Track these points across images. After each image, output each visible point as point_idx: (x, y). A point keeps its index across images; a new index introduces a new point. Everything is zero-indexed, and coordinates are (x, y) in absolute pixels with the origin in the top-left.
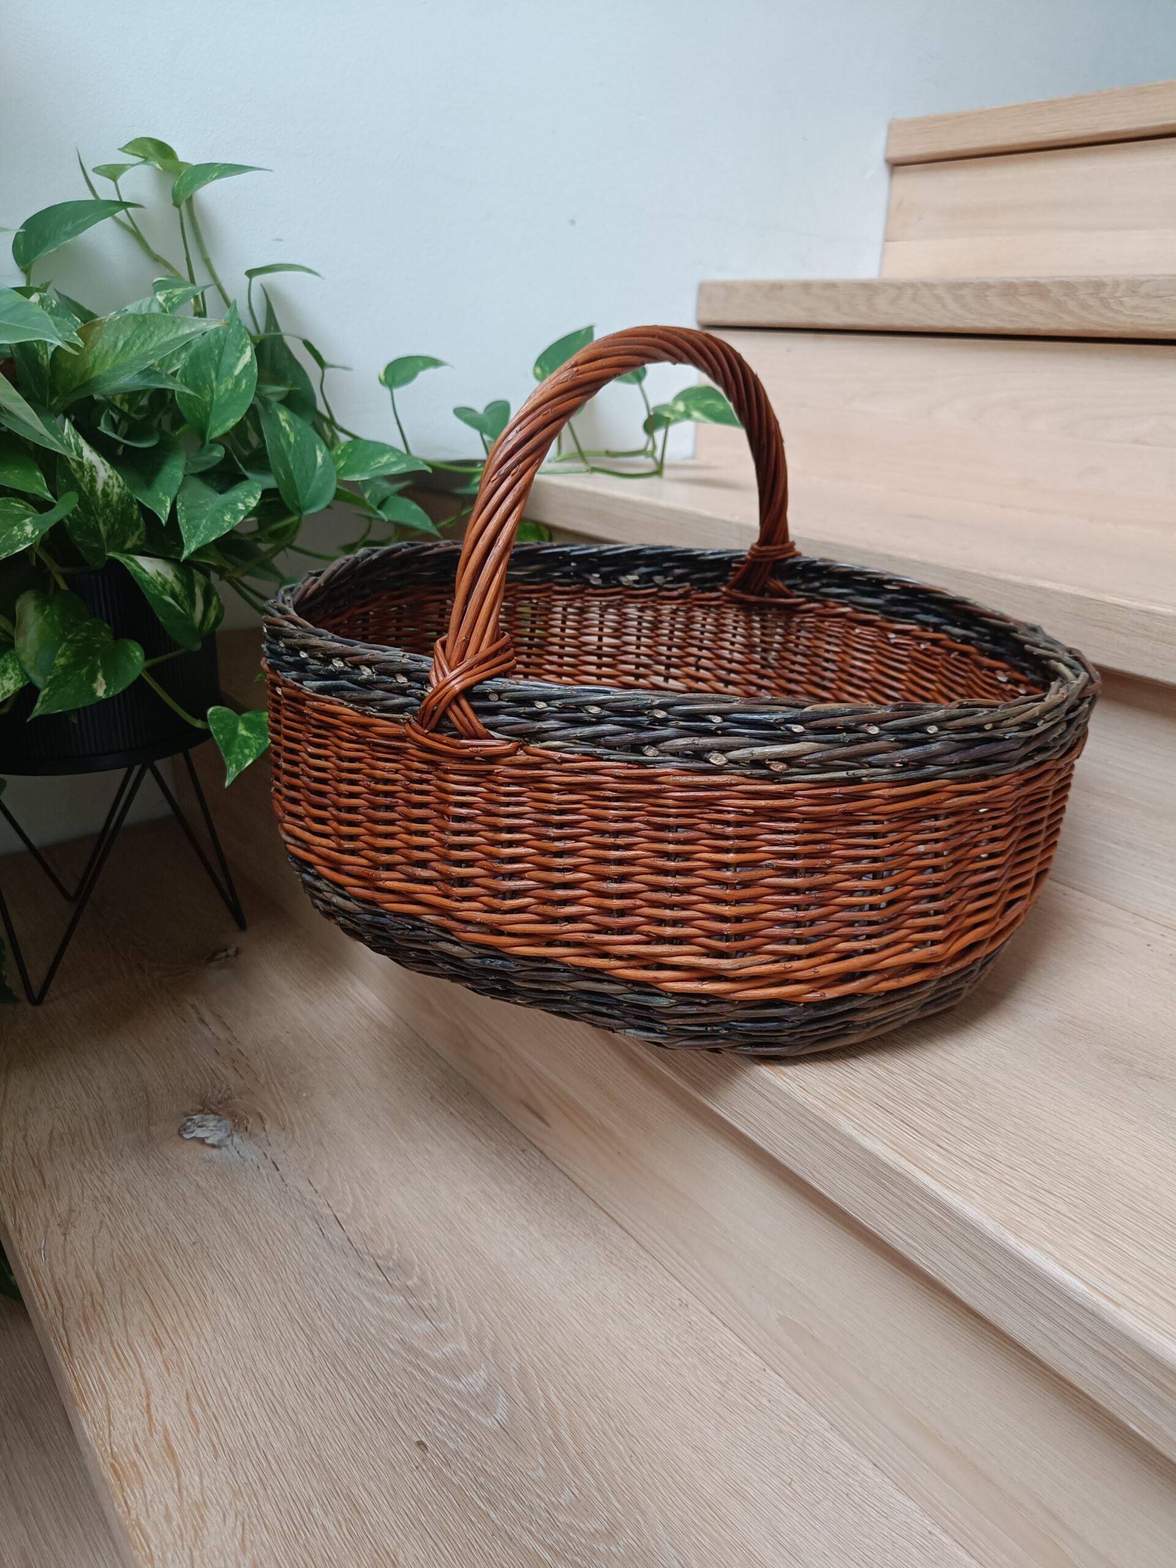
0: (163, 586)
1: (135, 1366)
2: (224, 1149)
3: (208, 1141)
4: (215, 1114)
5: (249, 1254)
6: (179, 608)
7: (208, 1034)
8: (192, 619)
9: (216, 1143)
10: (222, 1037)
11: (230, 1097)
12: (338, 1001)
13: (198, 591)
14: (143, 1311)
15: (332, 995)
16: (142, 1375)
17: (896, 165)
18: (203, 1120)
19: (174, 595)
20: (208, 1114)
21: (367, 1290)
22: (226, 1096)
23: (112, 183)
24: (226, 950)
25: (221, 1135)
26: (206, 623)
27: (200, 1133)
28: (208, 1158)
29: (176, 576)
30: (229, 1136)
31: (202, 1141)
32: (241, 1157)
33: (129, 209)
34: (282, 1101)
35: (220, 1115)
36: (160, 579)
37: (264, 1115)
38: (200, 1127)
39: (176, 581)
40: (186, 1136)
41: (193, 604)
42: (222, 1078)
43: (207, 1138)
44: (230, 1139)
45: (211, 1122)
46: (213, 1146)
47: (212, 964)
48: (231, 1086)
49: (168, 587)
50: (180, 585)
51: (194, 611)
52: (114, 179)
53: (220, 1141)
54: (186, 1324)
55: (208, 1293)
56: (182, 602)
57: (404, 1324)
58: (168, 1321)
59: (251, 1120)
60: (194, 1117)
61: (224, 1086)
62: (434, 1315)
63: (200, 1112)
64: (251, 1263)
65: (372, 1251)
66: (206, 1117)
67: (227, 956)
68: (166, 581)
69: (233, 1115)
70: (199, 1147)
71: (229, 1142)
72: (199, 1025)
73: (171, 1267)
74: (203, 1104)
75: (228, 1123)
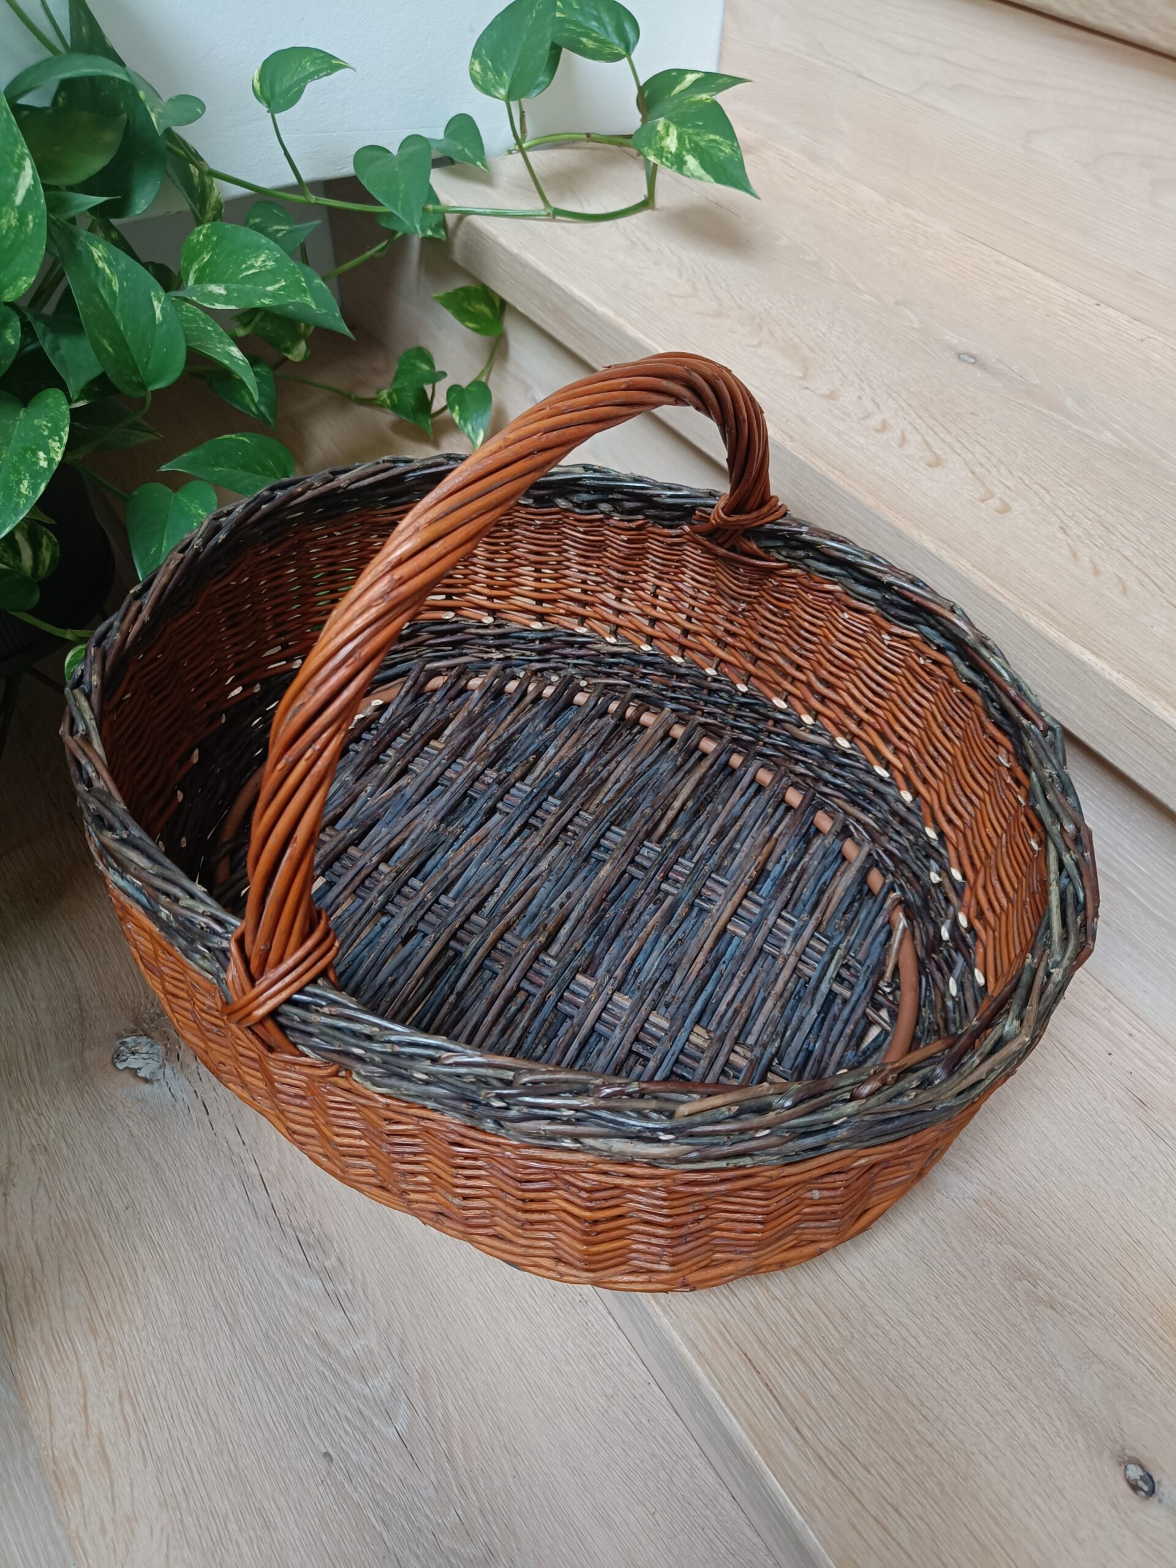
1: (73, 1358)
3: (141, 1074)
5: (178, 1223)
9: (148, 1077)
11: (163, 1013)
14: (79, 1292)
16: (79, 1368)
18: (137, 1044)
20: (141, 1035)
21: (288, 1270)
26: (41, 567)
27: (133, 1062)
28: (140, 1097)
30: (161, 1067)
31: (134, 1072)
32: (173, 1096)
38: (133, 1053)
40: (121, 1066)
43: (140, 1069)
44: (162, 1070)
45: (144, 1046)
46: (146, 1080)
54: (119, 1308)
57: (320, 1314)
58: (103, 1305)
59: (183, 1044)
60: (127, 1040)
62: (348, 1305)
64: (180, 1232)
65: (295, 1223)
69: (165, 1038)
70: (132, 1081)
71: (160, 1076)
73: (105, 1237)
74: (136, 1020)
75: (159, 1048)
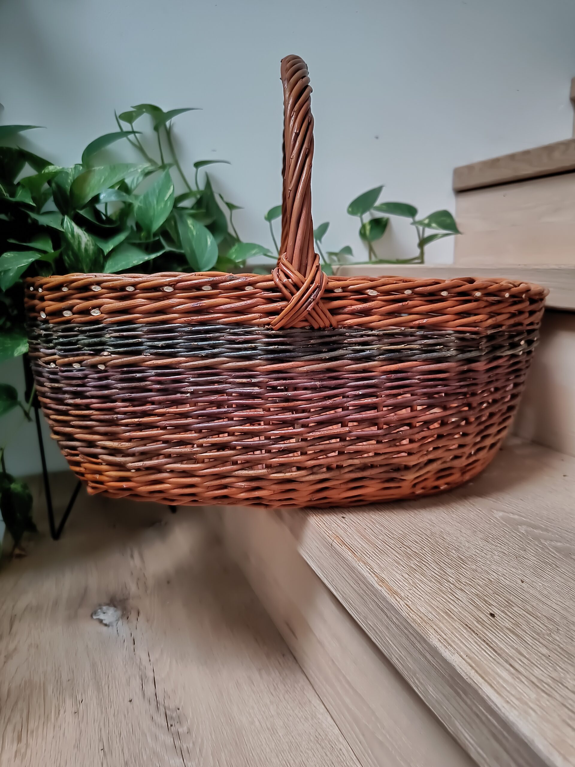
2: (110, 627)
3: (104, 622)
4: (115, 606)
5: (95, 692)
7: (132, 564)
10: (138, 566)
14: (21, 716)
21: (153, 730)
24: (160, 522)
25: (112, 619)
27: (102, 616)
28: (99, 631)
31: (101, 621)
32: (118, 634)
33: (135, 134)
34: (154, 604)
37: (141, 612)
38: (104, 613)
40: (95, 617)
42: (128, 588)
43: (105, 620)
44: (116, 622)
46: (106, 625)
48: (131, 593)
53: (110, 622)
54: (40, 730)
55: (62, 712)
58: (31, 725)
60: (103, 607)
61: (127, 593)
64: (94, 699)
65: (166, 705)
67: (160, 525)
70: (97, 623)
71: (115, 624)
72: (130, 558)
73: (50, 693)
74: (112, 601)
75: (119, 613)
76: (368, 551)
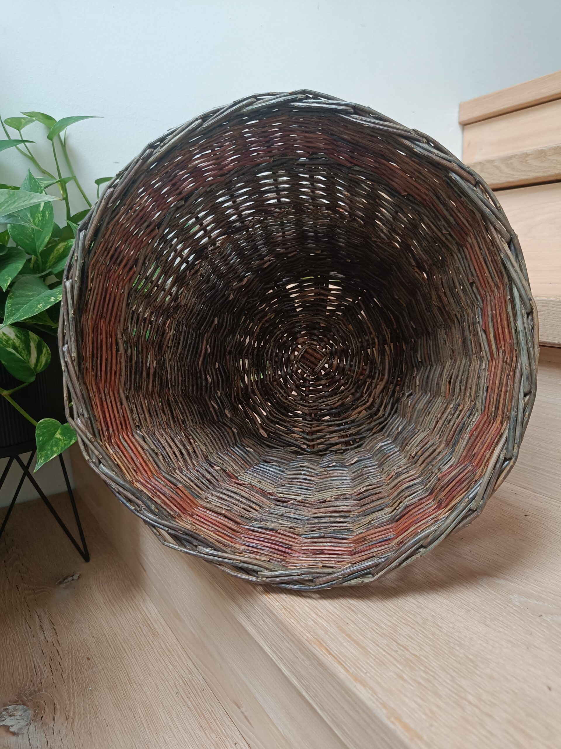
0: (7, 342)
2: (20, 736)
3: (12, 729)
4: (24, 704)
6: (18, 355)
7: (42, 637)
8: (28, 362)
9: (16, 731)
10: (50, 640)
11: (39, 690)
12: (132, 613)
13: (33, 345)
15: (130, 608)
17: (465, 125)
18: (15, 710)
19: (15, 348)
20: (20, 704)
22: (37, 689)
23: (18, 131)
24: (72, 576)
25: (23, 723)
26: (39, 365)
27: (8, 722)
28: (6, 744)
29: (16, 336)
30: (27, 725)
31: (7, 728)
32: (30, 745)
33: (26, 143)
34: (73, 694)
35: (27, 706)
36: (4, 337)
37: (58, 706)
38: (10, 716)
39: (16, 339)
41: (29, 353)
42: (39, 674)
43: (12, 726)
44: (27, 727)
45: (19, 712)
46: (14, 734)
47: (61, 586)
48: (43, 681)
49: (10, 342)
50: (19, 341)
51: (30, 357)
52: (19, 130)
53: (21, 729)
56: (21, 352)
59: (47, 710)
60: (9, 707)
61: (39, 680)
63: (16, 703)
66: (18, 707)
67: (72, 580)
68: (9, 339)
69: (37, 705)
70: (3, 733)
71: (25, 731)
72: (38, 631)
74: (19, 696)
75: (30, 712)
76: (361, 662)
